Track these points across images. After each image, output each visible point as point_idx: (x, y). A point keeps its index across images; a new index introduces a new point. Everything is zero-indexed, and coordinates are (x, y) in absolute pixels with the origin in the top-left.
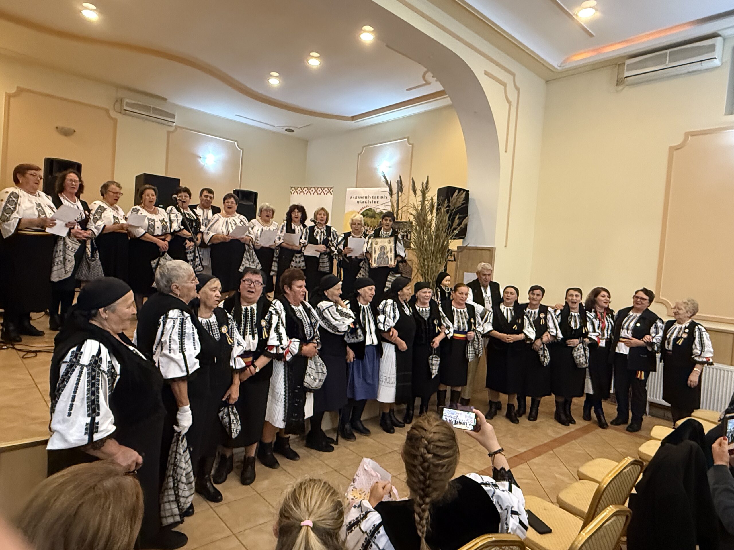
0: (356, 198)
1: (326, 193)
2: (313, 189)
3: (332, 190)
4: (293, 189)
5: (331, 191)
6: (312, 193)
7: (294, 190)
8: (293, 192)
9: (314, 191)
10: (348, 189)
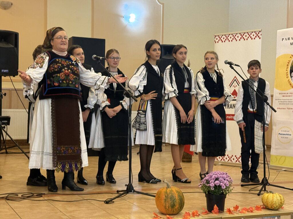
0: (289, 39)
1: (253, 37)
2: (239, 35)
3: (260, 33)
4: (217, 37)
5: (259, 35)
6: (238, 39)
7: (219, 39)
8: (217, 41)
9: (240, 37)
10: (278, 31)
